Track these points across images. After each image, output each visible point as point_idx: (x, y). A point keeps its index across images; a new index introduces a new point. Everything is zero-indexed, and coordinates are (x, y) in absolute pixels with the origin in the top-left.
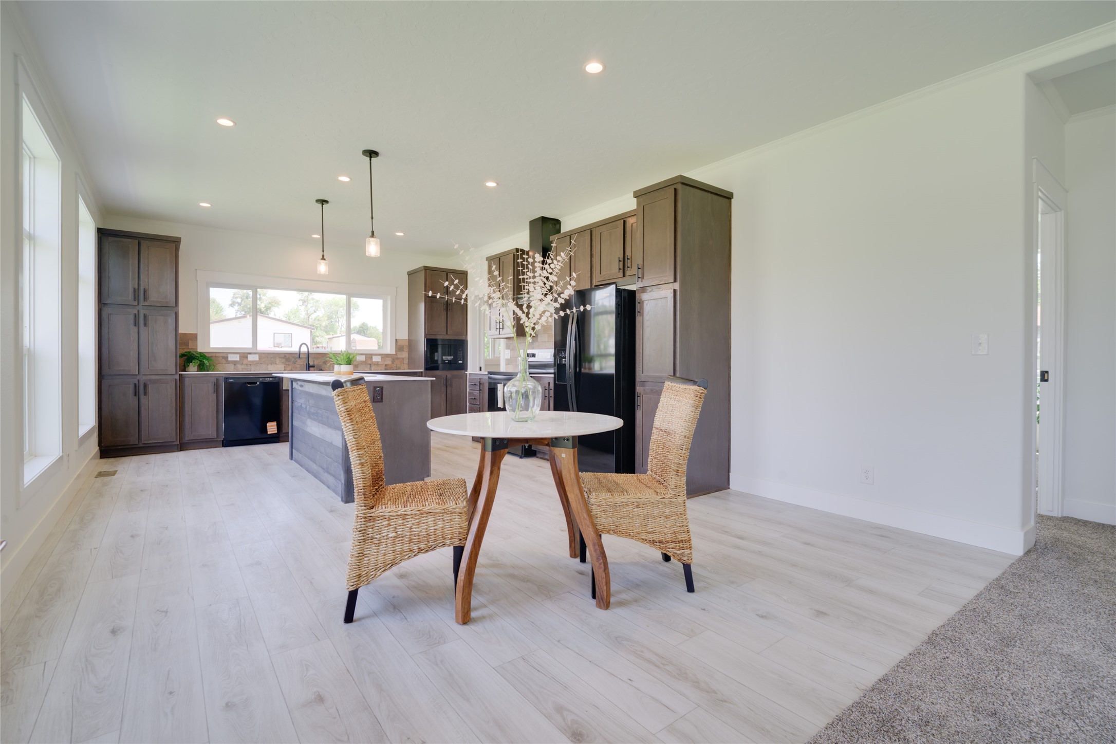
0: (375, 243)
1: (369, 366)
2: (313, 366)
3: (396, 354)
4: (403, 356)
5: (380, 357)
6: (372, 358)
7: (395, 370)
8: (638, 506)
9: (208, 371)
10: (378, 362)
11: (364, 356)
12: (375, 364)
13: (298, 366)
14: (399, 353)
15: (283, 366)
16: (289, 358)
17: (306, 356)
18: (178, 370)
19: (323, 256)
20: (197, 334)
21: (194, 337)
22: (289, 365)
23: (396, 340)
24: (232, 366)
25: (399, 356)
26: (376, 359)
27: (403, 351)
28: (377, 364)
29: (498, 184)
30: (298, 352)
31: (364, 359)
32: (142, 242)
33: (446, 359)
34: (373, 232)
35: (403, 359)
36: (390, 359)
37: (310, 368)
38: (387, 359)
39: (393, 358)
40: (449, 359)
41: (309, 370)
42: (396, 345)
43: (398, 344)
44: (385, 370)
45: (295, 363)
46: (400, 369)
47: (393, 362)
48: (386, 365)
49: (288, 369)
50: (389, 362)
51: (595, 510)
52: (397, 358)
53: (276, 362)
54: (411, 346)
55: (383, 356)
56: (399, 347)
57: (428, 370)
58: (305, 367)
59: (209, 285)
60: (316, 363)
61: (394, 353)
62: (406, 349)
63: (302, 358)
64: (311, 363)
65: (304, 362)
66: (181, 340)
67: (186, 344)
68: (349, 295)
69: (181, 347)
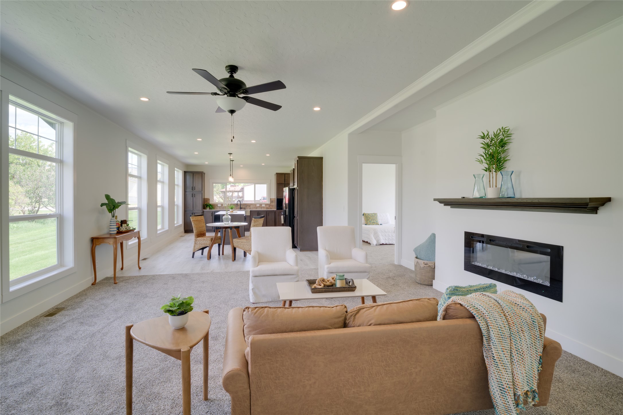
1: (261, 208)
2: (242, 208)
3: (270, 204)
7: (270, 210)
8: (242, 242)
9: (211, 209)
11: (259, 205)
14: (271, 203)
17: (240, 205)
18: (203, 209)
21: (208, 199)
23: (270, 199)
24: (219, 208)
25: (271, 204)
26: (263, 205)
27: (273, 202)
28: (264, 207)
31: (259, 206)
32: (194, 174)
35: (273, 205)
39: (269, 205)
41: (241, 209)
43: (271, 200)
44: (267, 209)
46: (272, 209)
47: (269, 207)
48: (267, 208)
50: (268, 206)
51: (234, 242)
52: (271, 205)
54: (275, 201)
55: (266, 204)
56: (271, 201)
57: (277, 209)
58: (240, 208)
59: (213, 183)
60: (243, 207)
61: (270, 203)
62: (274, 202)
63: (239, 205)
64: (241, 207)
65: (239, 207)
66: (205, 200)
67: (207, 201)
68: (255, 184)
69: (205, 203)
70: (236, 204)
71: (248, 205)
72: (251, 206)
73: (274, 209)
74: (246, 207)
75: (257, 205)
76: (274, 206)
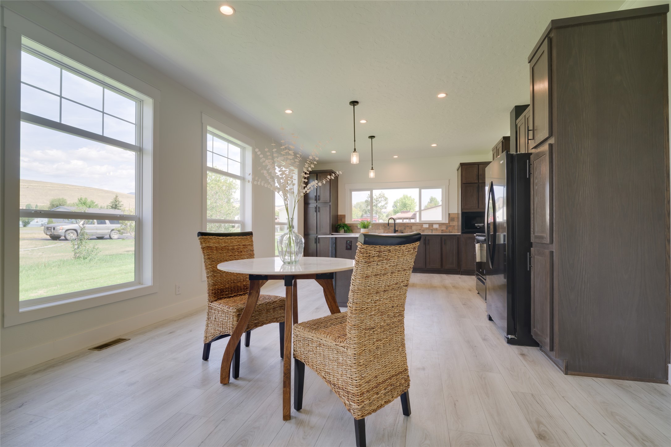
0: (356, 156)
1: (431, 231)
2: (397, 231)
3: (449, 223)
4: (454, 225)
5: (438, 225)
6: (433, 225)
7: (449, 233)
10: (437, 228)
11: (428, 225)
12: (435, 230)
13: (391, 231)
15: (383, 230)
16: (386, 226)
17: (394, 225)
18: (331, 232)
19: (372, 167)
20: (345, 215)
21: (344, 216)
22: (386, 230)
23: (449, 214)
25: (451, 225)
26: (435, 226)
27: (454, 221)
28: (436, 229)
29: (447, 94)
30: (388, 223)
31: (428, 227)
32: (318, 174)
33: (478, 226)
34: (355, 149)
35: (454, 226)
36: (445, 226)
37: (396, 232)
38: (443, 226)
39: (448, 225)
40: (480, 226)
42: (449, 217)
43: (451, 216)
44: (442, 232)
45: (389, 229)
46: (452, 233)
47: (447, 229)
48: (442, 230)
49: (386, 232)
50: (444, 228)
52: (450, 226)
53: (379, 228)
54: (458, 218)
55: (441, 224)
56: (451, 218)
57: (462, 233)
58: (393, 231)
59: (351, 190)
60: (399, 229)
61: (447, 222)
62: (456, 220)
63: (392, 226)
64: (397, 229)
65: (393, 228)
66: (339, 219)
67: (341, 220)
68: (421, 188)
69: (338, 222)
70: (387, 224)
71: (408, 226)
72: (414, 228)
73: (457, 232)
74: (405, 229)
75: (424, 225)
76: (456, 228)
